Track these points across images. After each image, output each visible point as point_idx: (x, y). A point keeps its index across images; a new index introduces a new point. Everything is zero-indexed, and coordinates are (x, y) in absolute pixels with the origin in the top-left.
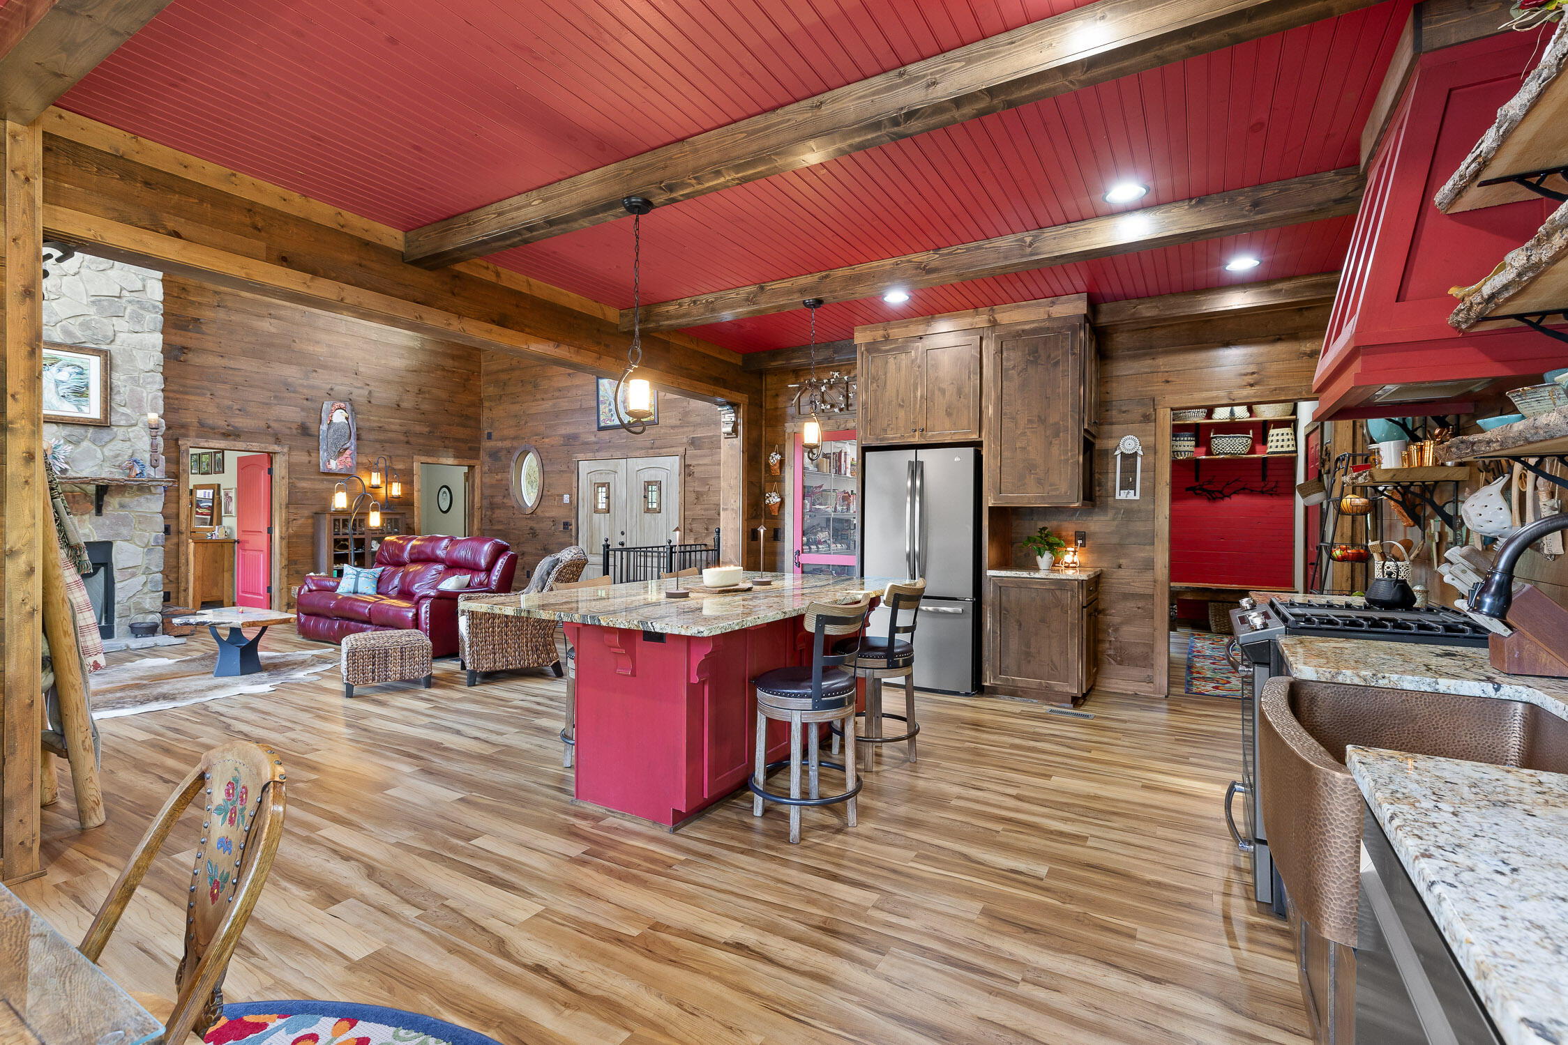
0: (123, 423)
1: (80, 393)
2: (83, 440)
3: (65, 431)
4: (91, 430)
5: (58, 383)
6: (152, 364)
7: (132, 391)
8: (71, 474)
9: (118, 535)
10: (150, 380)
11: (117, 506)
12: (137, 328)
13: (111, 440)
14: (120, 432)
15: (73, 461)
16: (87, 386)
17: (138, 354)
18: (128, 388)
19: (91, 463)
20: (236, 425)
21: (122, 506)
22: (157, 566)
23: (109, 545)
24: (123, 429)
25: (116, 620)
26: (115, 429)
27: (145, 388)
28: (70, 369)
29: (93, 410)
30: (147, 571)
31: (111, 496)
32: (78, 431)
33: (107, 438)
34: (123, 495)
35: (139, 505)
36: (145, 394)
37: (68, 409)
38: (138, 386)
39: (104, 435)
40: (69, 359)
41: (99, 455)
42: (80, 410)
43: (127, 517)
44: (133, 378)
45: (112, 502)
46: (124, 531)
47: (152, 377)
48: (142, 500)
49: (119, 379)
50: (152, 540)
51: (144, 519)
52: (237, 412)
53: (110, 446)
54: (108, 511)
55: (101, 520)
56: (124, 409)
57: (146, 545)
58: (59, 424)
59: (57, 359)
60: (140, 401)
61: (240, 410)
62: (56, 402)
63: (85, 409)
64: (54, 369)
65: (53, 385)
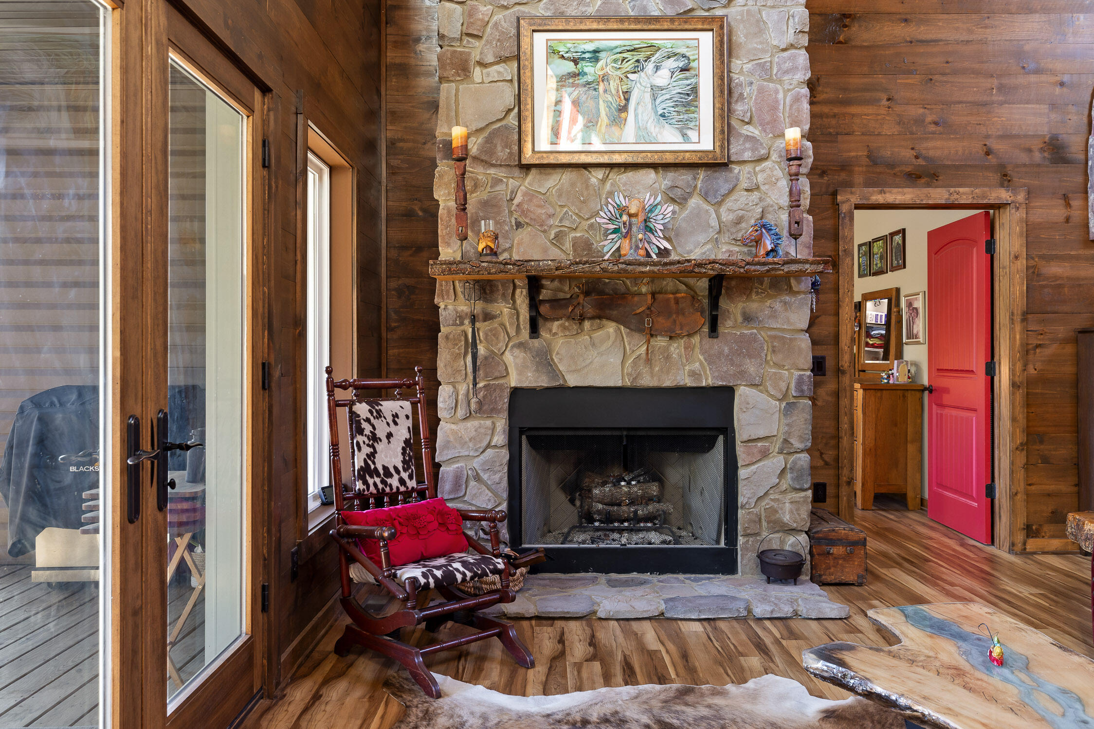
0: (747, 155)
2: (690, 195)
3: (666, 180)
4: (702, 174)
5: (655, 91)
6: (791, 31)
7: (761, 90)
8: (674, 258)
9: (742, 374)
10: (788, 65)
11: (740, 319)
13: (731, 191)
14: (744, 174)
15: (677, 235)
17: (769, 17)
18: (754, 87)
19: (702, 238)
20: (931, 153)
21: (748, 318)
22: (802, 439)
23: (728, 392)
24: (748, 168)
25: (741, 540)
26: (736, 169)
27: (781, 82)
28: (672, 63)
30: (786, 448)
31: (729, 297)
32: (684, 177)
33: (724, 188)
34: (749, 296)
35: (774, 315)
36: (781, 96)
38: (770, 80)
39: (721, 181)
40: (669, 44)
41: (714, 220)
43: (753, 339)
44: (762, 66)
45: (733, 311)
46: (751, 367)
47: (793, 58)
48: (778, 306)
49: (741, 72)
50: (793, 386)
51: (781, 344)
52: (932, 128)
53: (729, 203)
54: (726, 327)
55: (716, 345)
56: (750, 128)
57: (785, 396)
58: (654, 166)
59: (653, 48)
60: (774, 108)
61: (936, 123)
62: (653, 127)
63: (693, 135)
64: (650, 67)
65: (648, 97)
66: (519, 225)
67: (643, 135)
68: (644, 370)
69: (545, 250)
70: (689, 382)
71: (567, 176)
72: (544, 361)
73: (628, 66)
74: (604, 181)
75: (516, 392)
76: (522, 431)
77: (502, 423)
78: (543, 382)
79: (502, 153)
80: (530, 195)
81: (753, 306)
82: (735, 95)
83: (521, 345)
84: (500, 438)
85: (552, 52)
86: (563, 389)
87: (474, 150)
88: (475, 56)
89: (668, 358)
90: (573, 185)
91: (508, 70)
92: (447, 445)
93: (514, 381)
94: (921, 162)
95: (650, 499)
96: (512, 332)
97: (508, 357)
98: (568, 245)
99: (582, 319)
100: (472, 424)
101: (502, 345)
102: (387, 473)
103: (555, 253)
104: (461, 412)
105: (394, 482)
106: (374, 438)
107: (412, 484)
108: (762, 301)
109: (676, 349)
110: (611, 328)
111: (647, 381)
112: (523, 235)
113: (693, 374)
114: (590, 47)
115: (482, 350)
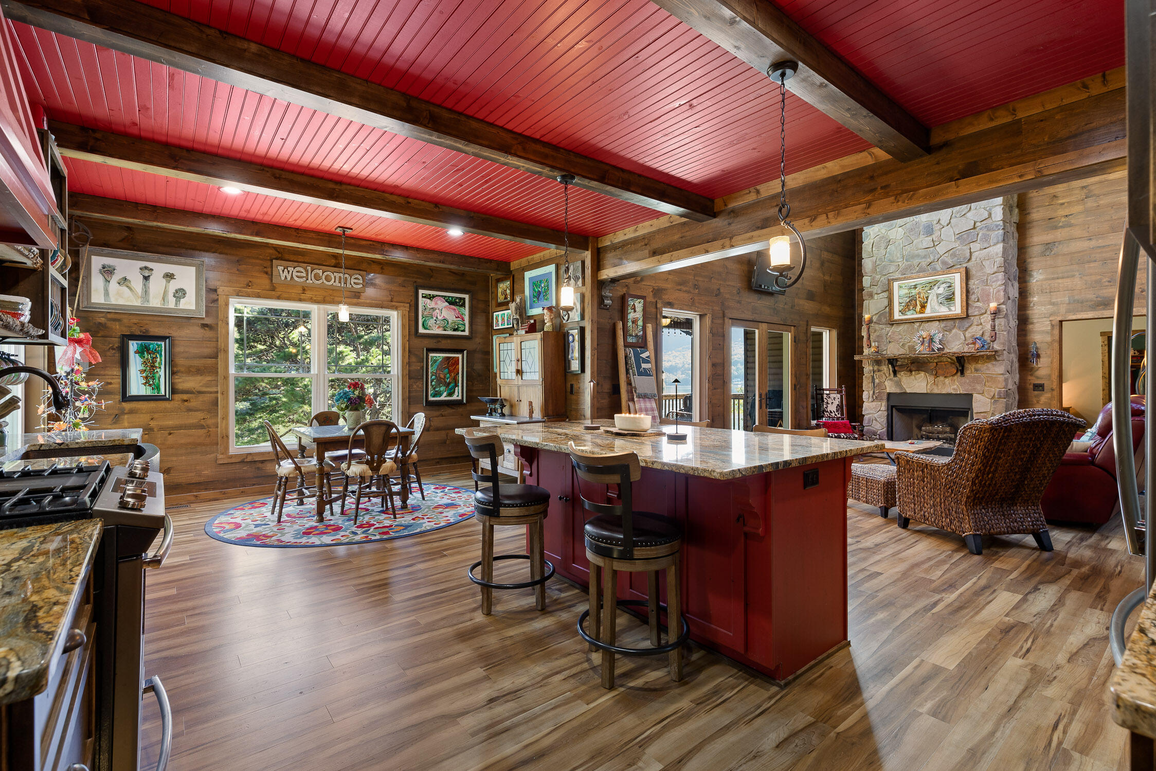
0: (976, 314)
1: (950, 298)
2: (953, 328)
3: (943, 324)
4: (957, 321)
5: (938, 295)
6: (996, 267)
7: (983, 290)
8: (946, 350)
9: (975, 389)
10: (995, 279)
11: (974, 370)
12: (986, 245)
13: (970, 326)
14: (975, 320)
15: (945, 343)
16: (953, 294)
17: (986, 263)
18: (979, 289)
19: (958, 343)
21: (976, 370)
23: (970, 396)
24: (977, 317)
26: (972, 318)
27: (992, 286)
28: (944, 285)
29: (957, 309)
31: (968, 364)
32: (950, 323)
33: (967, 325)
34: (977, 363)
35: (988, 369)
36: (992, 290)
37: (943, 311)
38: (987, 285)
39: (966, 323)
40: (943, 279)
41: (963, 337)
42: (950, 310)
43: (979, 377)
44: (983, 281)
45: (970, 368)
46: (978, 387)
47: (997, 276)
48: (990, 365)
49: (974, 284)
50: (996, 394)
51: (991, 379)
53: (970, 330)
54: (968, 373)
55: (963, 379)
56: (978, 303)
57: (993, 397)
58: (939, 320)
59: (937, 281)
60: (988, 295)
61: (1109, 282)
62: (937, 307)
63: (953, 308)
64: (936, 288)
65: (935, 298)
66: (890, 342)
67: (933, 311)
68: (935, 387)
69: (898, 349)
70: (953, 392)
71: (906, 326)
72: (899, 384)
73: (927, 289)
74: (920, 326)
75: (889, 394)
76: (892, 407)
77: (884, 403)
78: (898, 391)
79: (884, 320)
80: (894, 333)
81: (979, 366)
82: (971, 292)
83: (890, 379)
84: (883, 408)
85: (900, 287)
86: (905, 393)
87: (875, 319)
88: (875, 291)
89: (944, 384)
90: (908, 328)
91: (885, 295)
92: (866, 410)
93: (888, 391)
94: (1099, 299)
95: (946, 432)
96: (887, 375)
97: (886, 383)
98: (907, 347)
99: (911, 371)
100: (874, 404)
101: (884, 380)
102: (831, 412)
103: (902, 351)
104: (871, 399)
105: (833, 415)
106: (827, 403)
107: (839, 416)
108: (983, 364)
109: (947, 381)
110: (922, 374)
111: (936, 391)
112: (891, 345)
113: (954, 389)
114: (914, 284)
115: (877, 381)
